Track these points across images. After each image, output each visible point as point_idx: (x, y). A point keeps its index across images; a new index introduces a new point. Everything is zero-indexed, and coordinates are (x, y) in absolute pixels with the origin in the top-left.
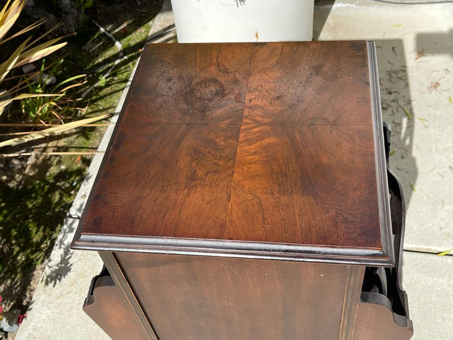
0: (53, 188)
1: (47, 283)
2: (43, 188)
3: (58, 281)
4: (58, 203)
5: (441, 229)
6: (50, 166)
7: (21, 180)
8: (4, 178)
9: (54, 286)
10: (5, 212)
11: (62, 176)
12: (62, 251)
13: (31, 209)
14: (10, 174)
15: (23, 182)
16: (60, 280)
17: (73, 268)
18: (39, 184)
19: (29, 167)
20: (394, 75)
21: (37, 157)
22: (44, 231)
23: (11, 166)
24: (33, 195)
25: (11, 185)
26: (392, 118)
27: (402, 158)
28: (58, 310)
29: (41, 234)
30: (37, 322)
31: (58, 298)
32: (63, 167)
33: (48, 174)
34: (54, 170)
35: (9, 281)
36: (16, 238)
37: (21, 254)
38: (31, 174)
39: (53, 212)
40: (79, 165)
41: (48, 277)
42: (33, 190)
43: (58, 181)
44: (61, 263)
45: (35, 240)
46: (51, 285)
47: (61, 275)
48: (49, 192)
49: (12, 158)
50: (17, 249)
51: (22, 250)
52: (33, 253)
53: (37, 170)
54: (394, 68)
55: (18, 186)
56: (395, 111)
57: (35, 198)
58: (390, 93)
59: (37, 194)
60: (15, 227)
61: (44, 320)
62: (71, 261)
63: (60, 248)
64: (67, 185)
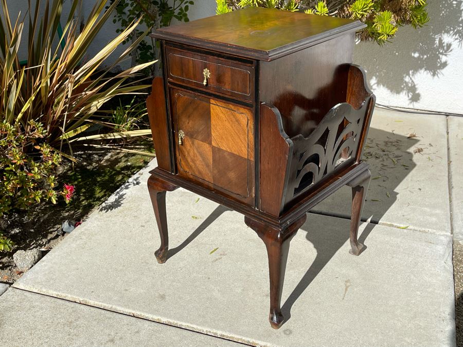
0: (119, 173)
1: (101, 210)
2: (112, 172)
3: (110, 210)
4: (120, 181)
5: (403, 216)
6: (120, 162)
7: (97, 167)
8: (85, 163)
9: (106, 212)
10: (80, 180)
11: (127, 168)
12: (117, 197)
13: (99, 181)
14: (89, 162)
15: (97, 168)
16: (111, 210)
17: (122, 205)
18: (109, 170)
19: (104, 161)
20: (390, 144)
21: (112, 156)
22: (105, 192)
23: (92, 158)
24: (103, 175)
25: (88, 168)
26: (382, 162)
27: (384, 181)
28: (106, 223)
29: (102, 193)
30: (89, 227)
31: (108, 217)
32: (129, 164)
33: (117, 166)
34: (122, 164)
35: (73, 212)
36: (84, 193)
37: (85, 201)
38: (105, 164)
39: (115, 185)
40: (141, 164)
41: (103, 207)
42: (104, 172)
43: (123, 170)
44: (114, 202)
45: (97, 196)
46: (104, 211)
47: (113, 208)
48: (114, 174)
49: (94, 154)
50: (83, 198)
51: (87, 199)
52: (94, 201)
53: (109, 163)
54: (391, 140)
55: (93, 169)
56: (385, 160)
57: (104, 176)
58: (384, 151)
59: (106, 174)
60: (85, 188)
61: (94, 226)
62: (122, 202)
63: (116, 195)
64: (129, 173)
